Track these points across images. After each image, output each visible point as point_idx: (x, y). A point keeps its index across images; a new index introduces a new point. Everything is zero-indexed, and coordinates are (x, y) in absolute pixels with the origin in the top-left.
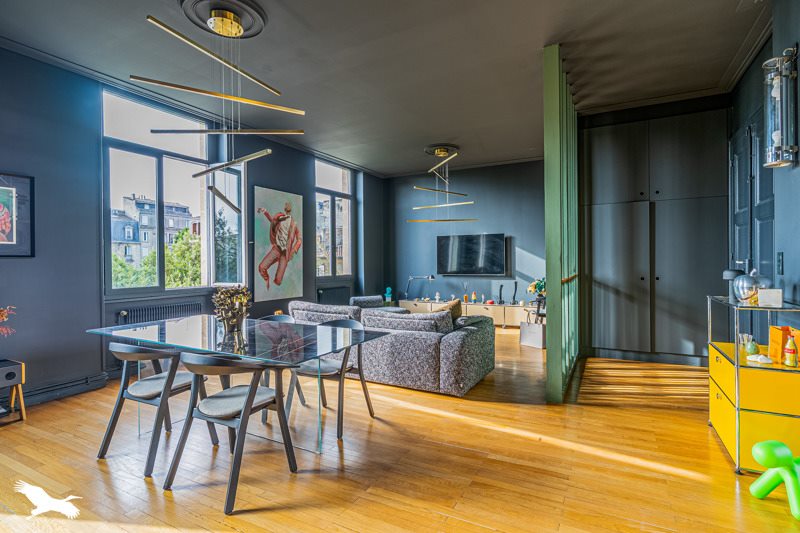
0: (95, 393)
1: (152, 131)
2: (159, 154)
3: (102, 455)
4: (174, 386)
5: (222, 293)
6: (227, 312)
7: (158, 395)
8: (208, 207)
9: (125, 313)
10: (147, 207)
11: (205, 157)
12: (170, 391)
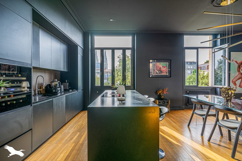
0: (182, 111)
1: (201, 43)
2: (197, 48)
3: (189, 126)
4: (209, 114)
5: (224, 89)
6: (226, 95)
7: (204, 115)
8: (212, 62)
9: (188, 92)
10: (189, 63)
11: (211, 46)
12: (208, 115)
